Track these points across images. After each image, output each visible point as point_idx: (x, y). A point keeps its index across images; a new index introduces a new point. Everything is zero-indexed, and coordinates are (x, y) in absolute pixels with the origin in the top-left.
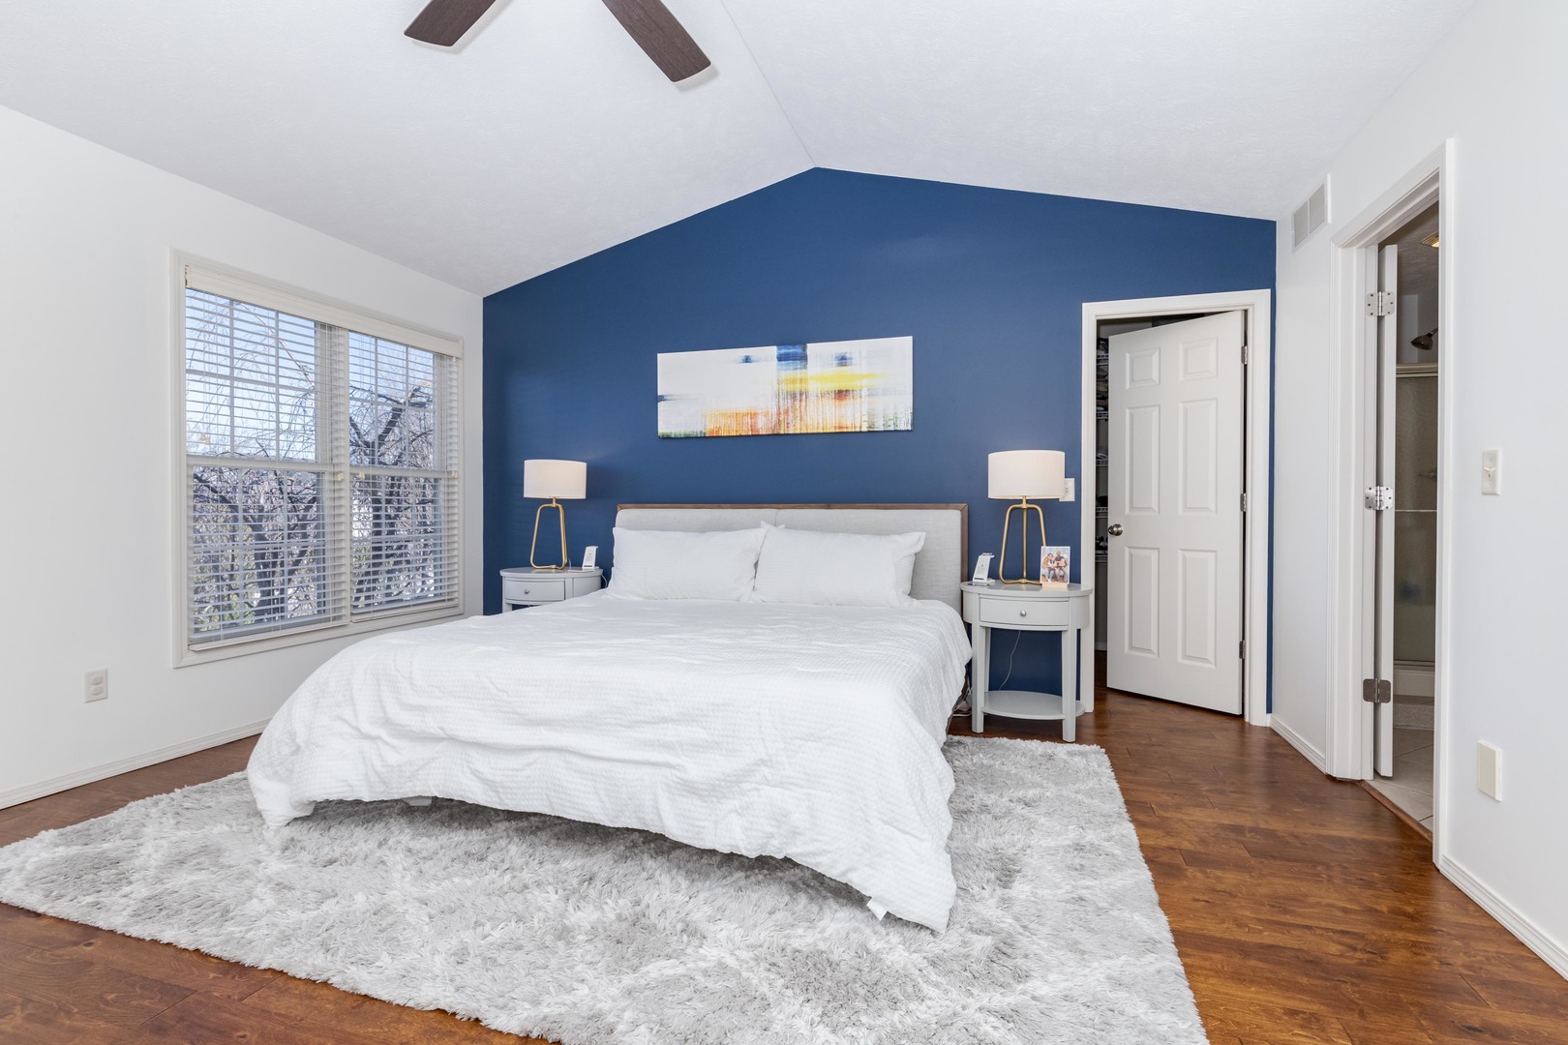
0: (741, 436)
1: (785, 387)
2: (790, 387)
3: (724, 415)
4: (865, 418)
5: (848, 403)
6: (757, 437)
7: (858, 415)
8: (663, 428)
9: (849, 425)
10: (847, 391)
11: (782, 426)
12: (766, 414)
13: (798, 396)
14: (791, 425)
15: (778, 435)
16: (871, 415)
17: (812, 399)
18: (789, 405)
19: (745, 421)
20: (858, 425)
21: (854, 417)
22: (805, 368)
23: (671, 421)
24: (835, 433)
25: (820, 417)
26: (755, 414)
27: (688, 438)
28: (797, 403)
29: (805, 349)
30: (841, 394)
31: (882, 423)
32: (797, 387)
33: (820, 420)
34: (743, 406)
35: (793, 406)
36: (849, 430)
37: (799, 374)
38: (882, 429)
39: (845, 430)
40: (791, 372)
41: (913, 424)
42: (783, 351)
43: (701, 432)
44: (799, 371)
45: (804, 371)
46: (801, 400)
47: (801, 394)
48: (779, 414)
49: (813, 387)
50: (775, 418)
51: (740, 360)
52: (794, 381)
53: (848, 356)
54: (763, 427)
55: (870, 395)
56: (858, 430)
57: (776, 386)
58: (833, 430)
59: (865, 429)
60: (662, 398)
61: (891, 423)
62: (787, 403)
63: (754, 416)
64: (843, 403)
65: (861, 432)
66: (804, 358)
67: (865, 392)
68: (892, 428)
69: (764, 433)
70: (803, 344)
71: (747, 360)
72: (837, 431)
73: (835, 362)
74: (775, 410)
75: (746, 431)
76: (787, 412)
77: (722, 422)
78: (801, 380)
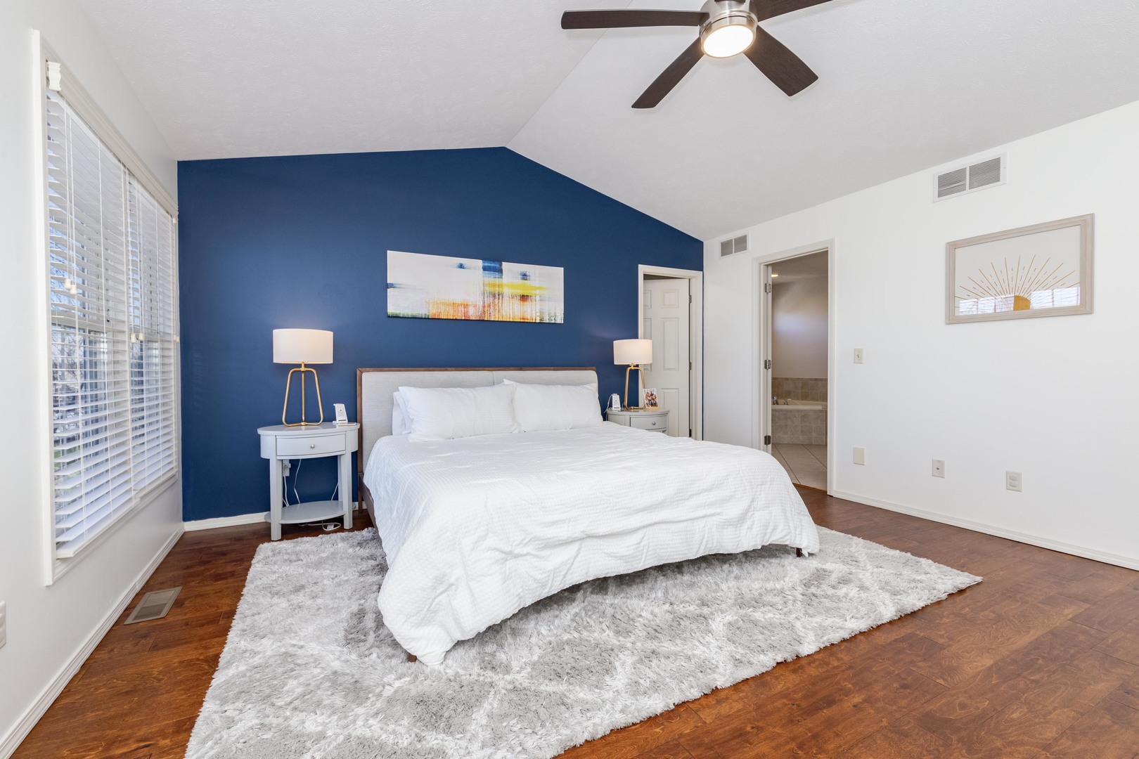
0: (456, 319)
1: (488, 289)
2: (492, 289)
3: (444, 304)
4: (538, 314)
5: (528, 304)
6: (467, 320)
7: (534, 312)
8: (391, 310)
9: (529, 318)
10: (527, 296)
11: (486, 314)
12: (475, 306)
13: (497, 296)
14: (492, 315)
15: (483, 320)
16: (541, 313)
17: (506, 298)
18: (491, 301)
19: (460, 310)
20: (534, 318)
21: (531, 313)
22: (502, 278)
23: (398, 304)
24: (520, 322)
25: (511, 311)
26: (467, 305)
27: (414, 318)
28: (497, 300)
29: (501, 265)
30: (524, 298)
31: (548, 318)
32: (497, 290)
33: (511, 314)
34: (459, 298)
35: (494, 302)
36: (529, 321)
37: (497, 281)
38: (548, 322)
39: (526, 321)
40: (491, 278)
41: (565, 319)
42: (486, 264)
43: (425, 315)
44: (497, 279)
45: (500, 279)
46: (499, 299)
47: (499, 295)
48: (484, 307)
49: (507, 291)
50: (481, 309)
51: (457, 265)
52: (494, 286)
53: (528, 274)
54: (473, 314)
55: (540, 300)
56: (534, 321)
57: (482, 287)
58: (519, 320)
59: (538, 321)
60: (392, 286)
61: (553, 318)
62: (489, 300)
63: (466, 306)
64: (525, 303)
65: (535, 323)
66: (500, 271)
67: (538, 298)
68: (553, 322)
69: (474, 319)
70: (500, 261)
71: (461, 266)
72: (522, 321)
73: (520, 277)
74: (481, 304)
75: (460, 316)
76: (489, 306)
77: (442, 308)
78: (499, 285)
